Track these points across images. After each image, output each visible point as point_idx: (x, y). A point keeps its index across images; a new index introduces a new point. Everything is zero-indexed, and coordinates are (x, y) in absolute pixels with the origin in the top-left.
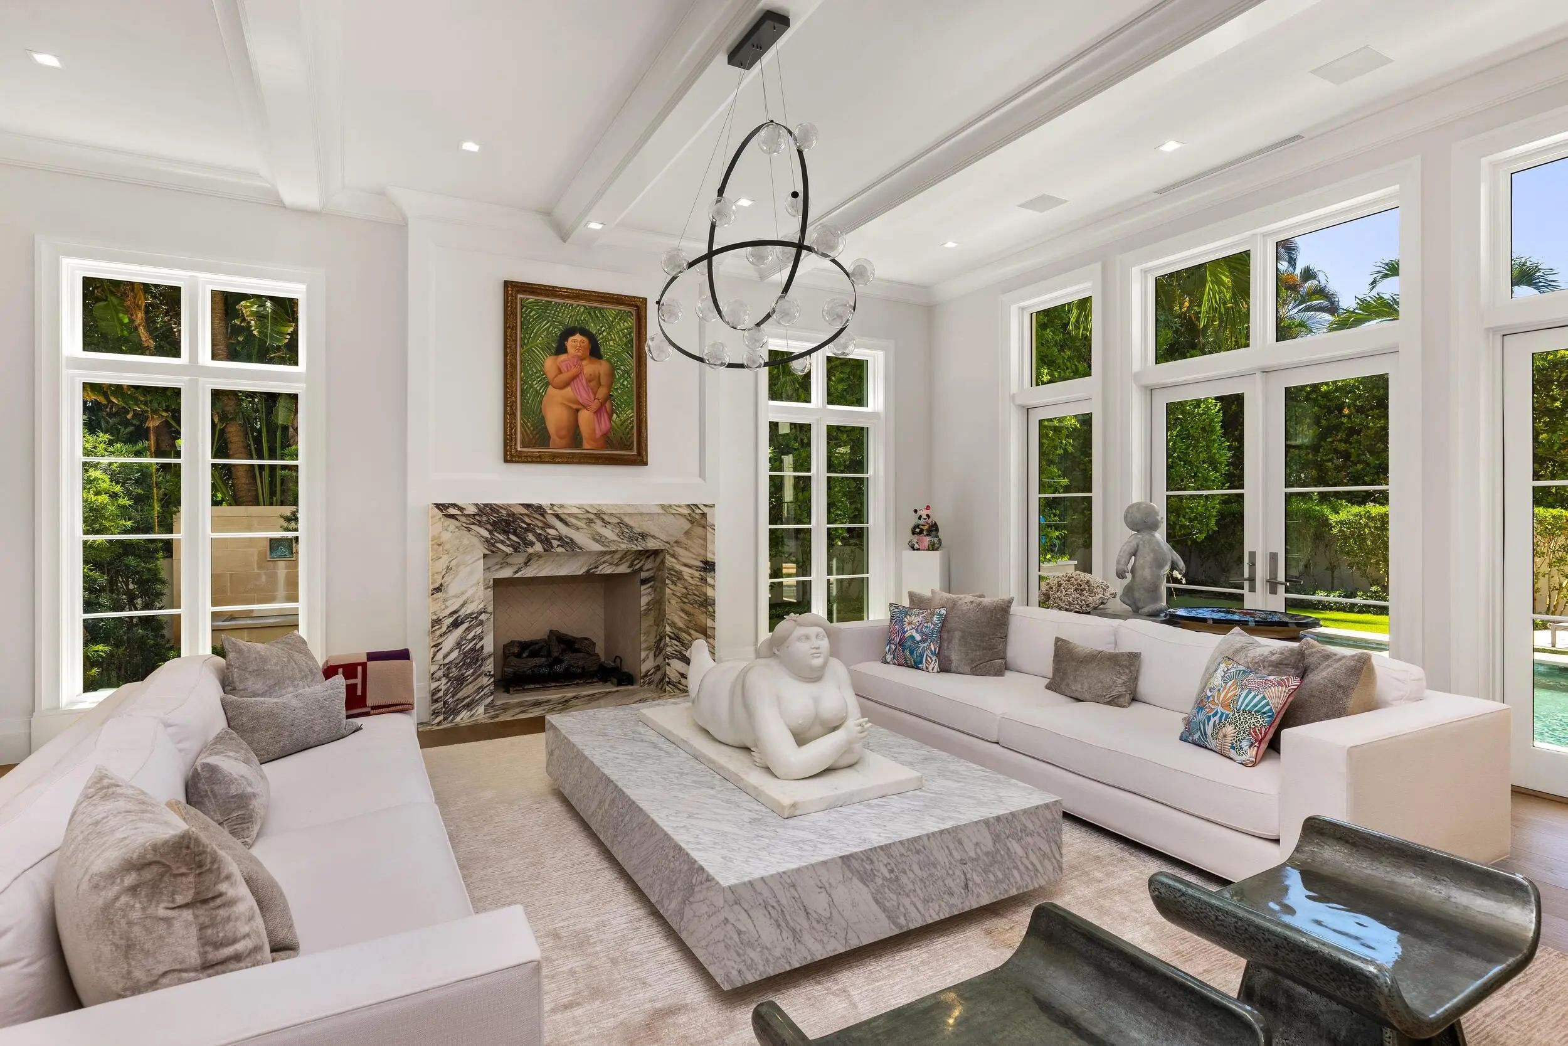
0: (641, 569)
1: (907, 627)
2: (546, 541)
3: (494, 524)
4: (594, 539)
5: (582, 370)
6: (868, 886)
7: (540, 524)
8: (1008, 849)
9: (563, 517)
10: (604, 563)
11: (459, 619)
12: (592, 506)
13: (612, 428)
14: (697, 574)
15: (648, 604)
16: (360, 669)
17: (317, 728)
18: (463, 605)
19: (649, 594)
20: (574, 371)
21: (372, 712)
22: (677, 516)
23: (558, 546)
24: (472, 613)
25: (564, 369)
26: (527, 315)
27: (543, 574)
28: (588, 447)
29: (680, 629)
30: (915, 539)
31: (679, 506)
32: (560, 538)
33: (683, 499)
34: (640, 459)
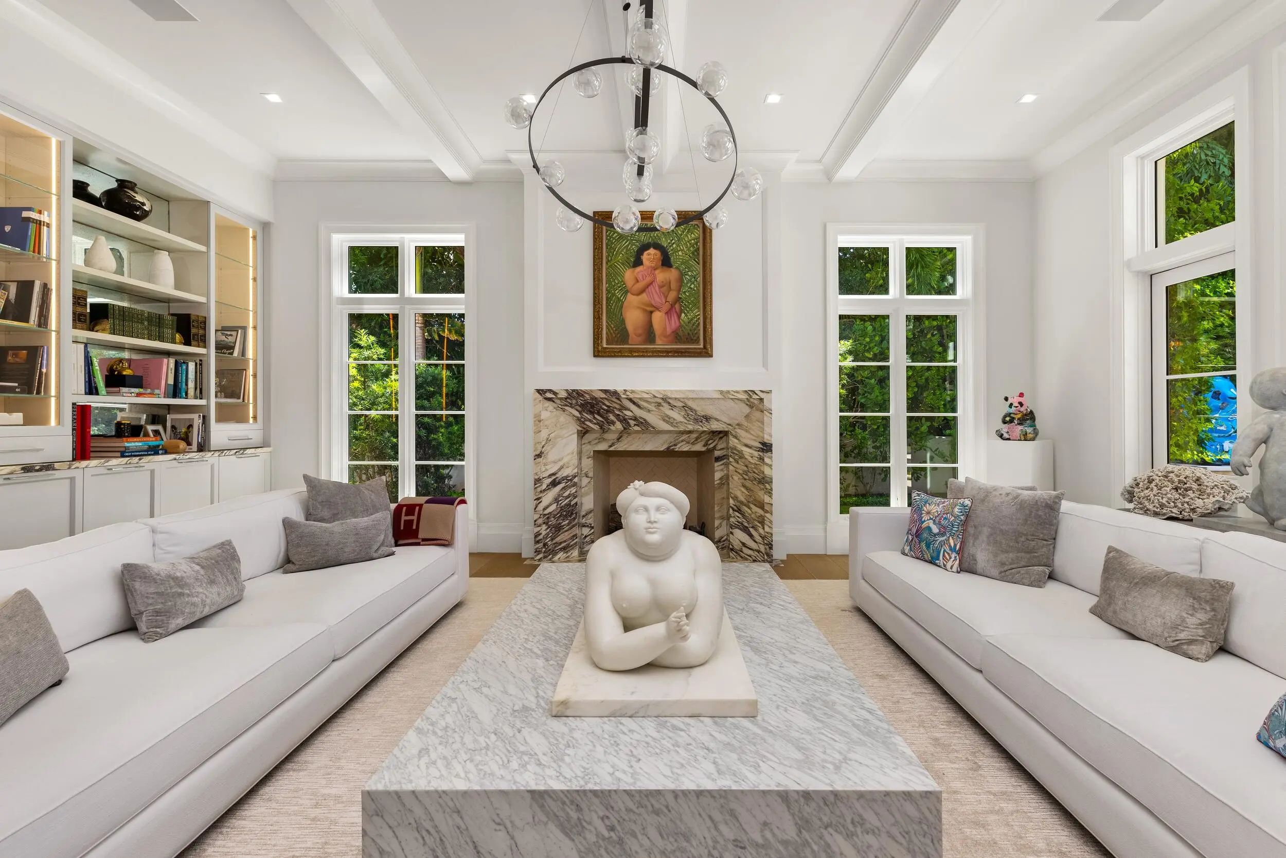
0: (714, 448)
1: (925, 517)
2: (624, 420)
3: (582, 406)
4: (664, 420)
5: (655, 278)
6: (573, 840)
7: (617, 406)
8: (828, 845)
9: (635, 400)
10: (682, 441)
11: (557, 480)
12: (658, 391)
13: (681, 326)
14: (756, 454)
15: (721, 479)
16: (417, 508)
17: (347, 550)
18: (560, 469)
19: (722, 470)
20: (648, 279)
21: (422, 543)
22: (737, 401)
23: (635, 425)
24: (567, 476)
25: (640, 277)
26: (611, 237)
27: (632, 448)
28: (660, 344)
29: (742, 503)
30: (1004, 429)
31: (737, 392)
32: (635, 419)
33: (740, 385)
34: (706, 352)
